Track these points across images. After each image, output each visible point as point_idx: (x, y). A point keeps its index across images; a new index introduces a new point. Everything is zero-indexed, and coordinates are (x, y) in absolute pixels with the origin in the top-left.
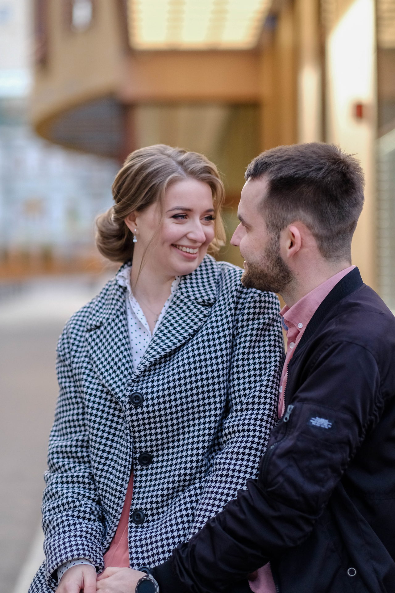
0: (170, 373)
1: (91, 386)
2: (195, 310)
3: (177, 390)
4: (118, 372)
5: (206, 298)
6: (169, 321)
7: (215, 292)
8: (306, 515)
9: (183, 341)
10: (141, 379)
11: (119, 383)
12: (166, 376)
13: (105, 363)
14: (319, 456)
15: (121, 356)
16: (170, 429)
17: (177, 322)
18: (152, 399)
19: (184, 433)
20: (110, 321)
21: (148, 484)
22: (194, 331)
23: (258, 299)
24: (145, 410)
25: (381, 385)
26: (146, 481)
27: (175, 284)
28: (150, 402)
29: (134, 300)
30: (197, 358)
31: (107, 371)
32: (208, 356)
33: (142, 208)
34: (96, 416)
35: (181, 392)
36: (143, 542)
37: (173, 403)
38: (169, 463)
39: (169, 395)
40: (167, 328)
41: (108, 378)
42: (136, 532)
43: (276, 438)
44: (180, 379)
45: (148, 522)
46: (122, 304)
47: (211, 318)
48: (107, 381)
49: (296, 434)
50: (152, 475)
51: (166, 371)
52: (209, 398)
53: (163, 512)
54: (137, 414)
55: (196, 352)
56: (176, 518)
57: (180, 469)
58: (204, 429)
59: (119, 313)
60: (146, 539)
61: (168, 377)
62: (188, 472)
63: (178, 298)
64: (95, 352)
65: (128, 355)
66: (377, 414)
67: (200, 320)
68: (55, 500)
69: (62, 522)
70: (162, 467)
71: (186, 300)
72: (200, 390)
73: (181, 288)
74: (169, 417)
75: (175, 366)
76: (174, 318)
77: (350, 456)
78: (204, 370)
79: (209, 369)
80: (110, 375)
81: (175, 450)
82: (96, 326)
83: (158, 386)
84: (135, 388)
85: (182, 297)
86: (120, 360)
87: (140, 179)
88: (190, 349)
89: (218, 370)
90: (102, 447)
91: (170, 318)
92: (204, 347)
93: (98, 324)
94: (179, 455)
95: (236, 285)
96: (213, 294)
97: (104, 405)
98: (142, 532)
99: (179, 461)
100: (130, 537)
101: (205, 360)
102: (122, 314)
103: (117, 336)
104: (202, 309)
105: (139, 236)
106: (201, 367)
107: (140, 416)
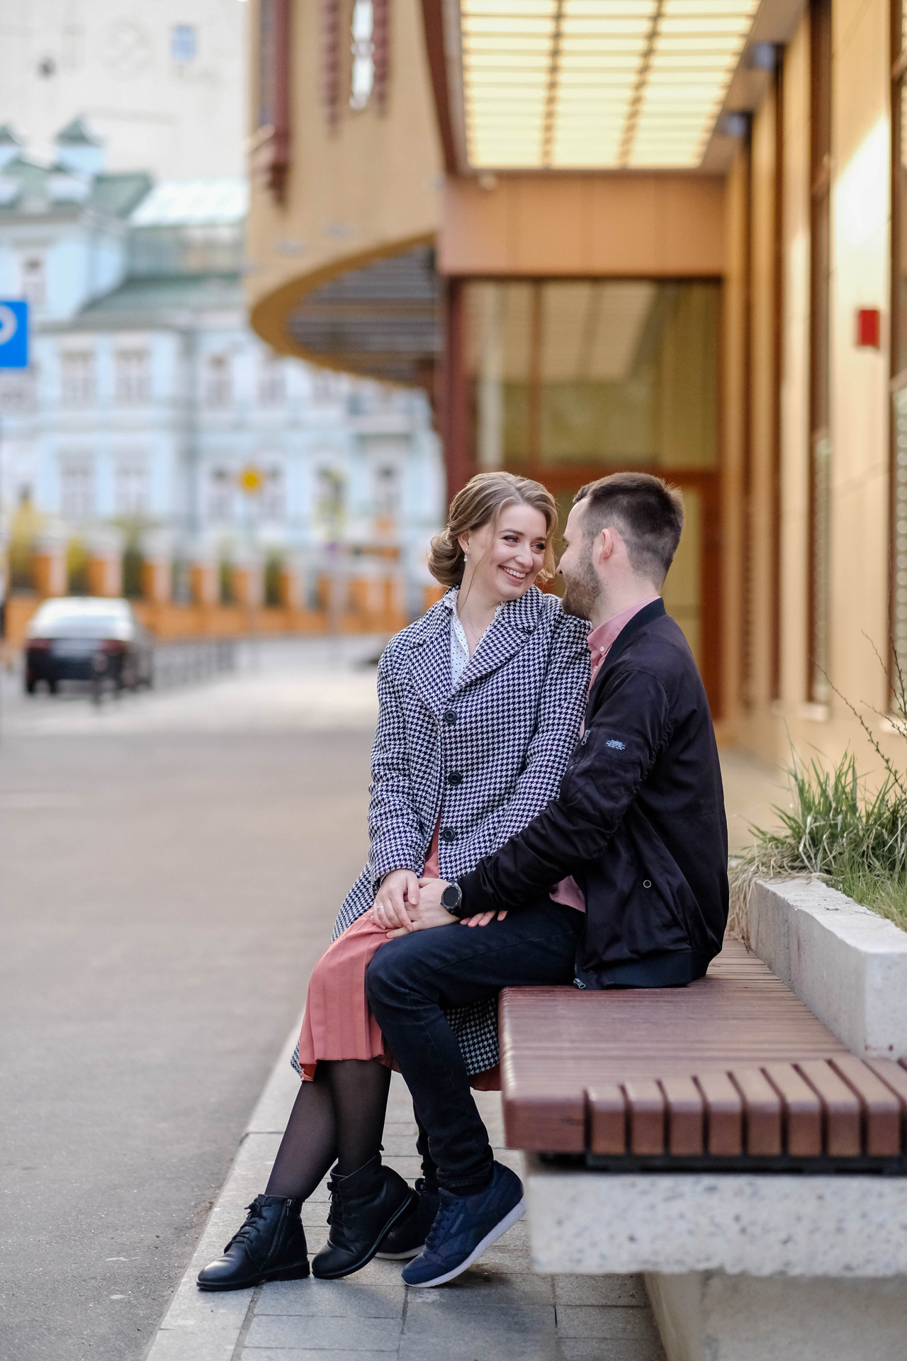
0: (484, 695)
1: (412, 702)
2: (513, 635)
3: (490, 710)
4: (436, 688)
5: (526, 625)
6: (487, 644)
7: (536, 621)
8: (603, 830)
9: (500, 665)
10: (456, 699)
11: (436, 698)
12: (480, 697)
13: (424, 679)
14: (614, 775)
15: (440, 673)
16: (480, 748)
17: (495, 645)
18: (465, 718)
19: (493, 755)
20: (433, 639)
21: (457, 803)
22: (511, 655)
23: (573, 629)
24: (457, 727)
25: (670, 713)
26: (455, 800)
27: (499, 609)
28: (463, 721)
29: (458, 622)
30: (511, 682)
31: (425, 686)
32: (521, 681)
33: (475, 528)
34: (415, 730)
35: (492, 713)
36: (453, 858)
37: (485, 723)
38: (479, 783)
39: (482, 715)
40: (485, 650)
41: (426, 693)
42: (446, 849)
43: (574, 761)
44: (492, 701)
45: (457, 839)
46: (447, 625)
47: (528, 645)
48: (425, 696)
49: (593, 755)
50: (461, 794)
51: (481, 692)
52: (520, 721)
53: (472, 831)
54: (450, 731)
55: (511, 677)
56: (484, 836)
57: (489, 790)
58: (513, 752)
59: (442, 633)
60: (455, 855)
61: (482, 698)
62: (497, 792)
63: (500, 622)
64: (415, 668)
65: (447, 672)
66: (667, 739)
67: (517, 645)
68: (381, 807)
69: (393, 829)
70: (471, 787)
71: (506, 625)
72: (511, 713)
73: (503, 614)
74: (480, 737)
75: (490, 688)
76: (493, 641)
77: (641, 777)
78: (516, 694)
79: (522, 693)
80: (427, 690)
81: (485, 771)
82: (419, 644)
83: (472, 706)
84: (450, 707)
85: (503, 622)
86: (439, 677)
87: (478, 499)
88: (505, 673)
89: (530, 695)
90: (420, 761)
91: (489, 641)
92: (519, 673)
93: (421, 642)
94: (489, 776)
95: (555, 615)
96: (534, 622)
97: (423, 721)
98: (451, 849)
99: (488, 781)
100: (440, 854)
101: (519, 684)
102: (445, 634)
103: (438, 654)
104: (521, 635)
105: (469, 555)
106: (514, 691)
107: (452, 734)
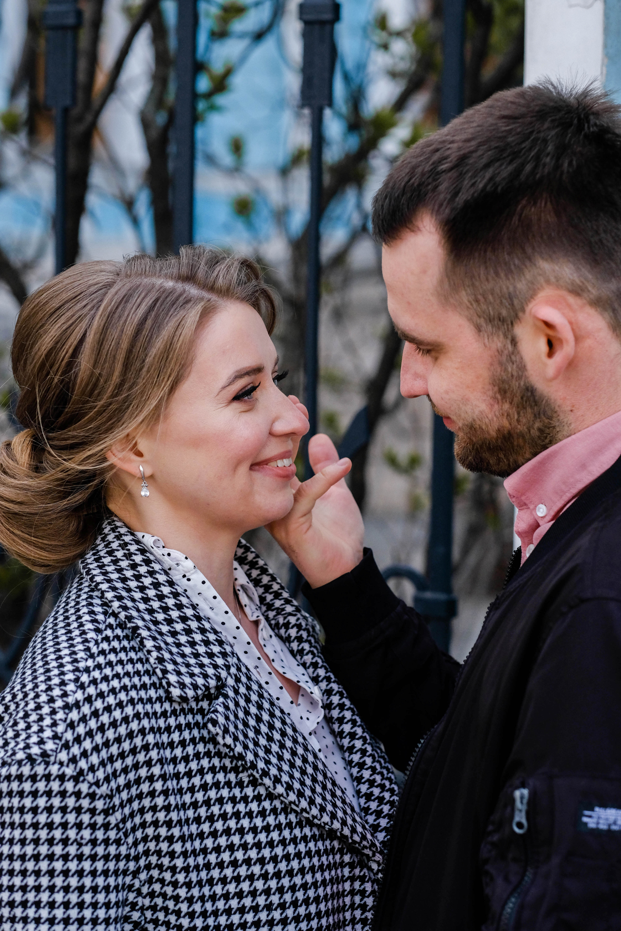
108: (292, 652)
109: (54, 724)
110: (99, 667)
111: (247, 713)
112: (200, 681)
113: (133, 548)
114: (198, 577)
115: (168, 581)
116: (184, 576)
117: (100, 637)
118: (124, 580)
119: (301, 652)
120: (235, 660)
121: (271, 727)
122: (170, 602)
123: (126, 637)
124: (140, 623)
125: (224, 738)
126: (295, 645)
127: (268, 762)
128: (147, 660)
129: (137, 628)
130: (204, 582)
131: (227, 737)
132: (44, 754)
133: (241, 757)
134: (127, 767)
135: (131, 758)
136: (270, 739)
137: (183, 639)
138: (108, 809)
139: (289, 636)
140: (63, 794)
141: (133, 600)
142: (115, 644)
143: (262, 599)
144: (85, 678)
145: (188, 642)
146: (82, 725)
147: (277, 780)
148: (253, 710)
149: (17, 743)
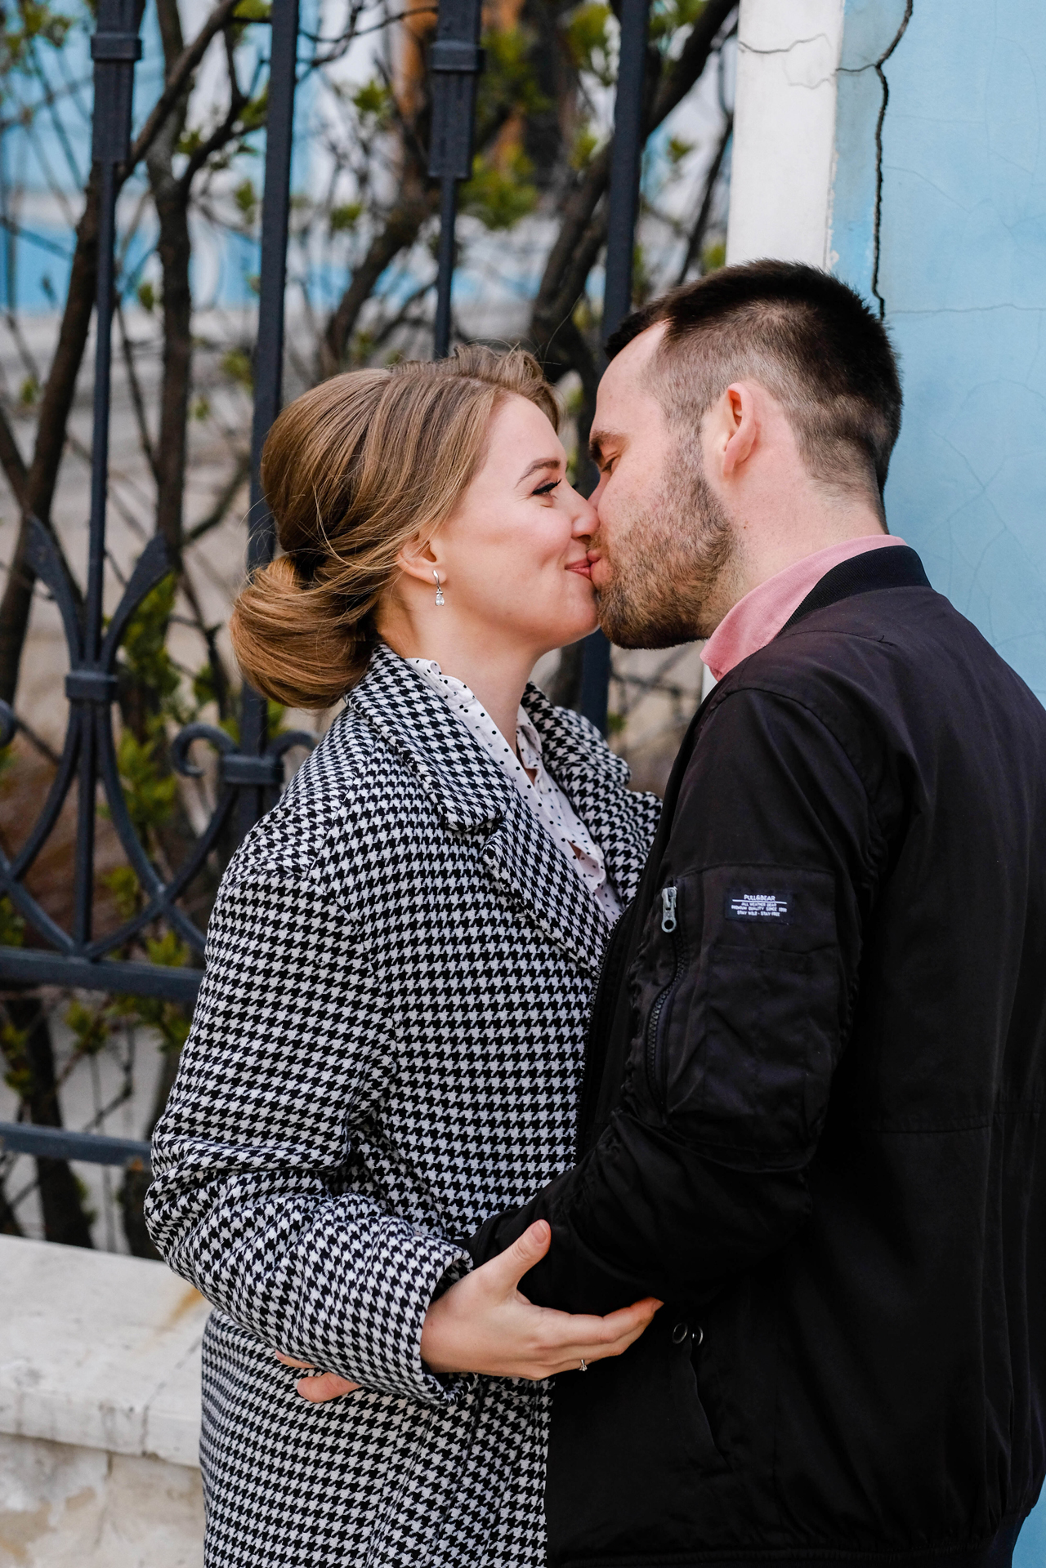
108: (573, 807)
109: (313, 839)
110: (367, 786)
111: (526, 851)
112: (479, 810)
113: (404, 674)
114: (476, 708)
115: (443, 708)
116: (462, 707)
117: (369, 759)
118: (394, 706)
119: (583, 807)
120: (515, 795)
121: (551, 869)
122: (446, 730)
123: (397, 762)
124: (413, 748)
125: (500, 871)
126: (577, 800)
127: (546, 904)
128: (421, 786)
129: (410, 752)
130: (483, 715)
131: (504, 870)
132: (296, 869)
133: (518, 894)
134: (387, 893)
135: (392, 884)
136: (549, 881)
137: (459, 768)
138: (356, 936)
139: (572, 790)
140: (309, 913)
141: (405, 726)
142: (386, 766)
143: (545, 746)
144: (351, 795)
145: (465, 772)
146: (342, 844)
147: (555, 924)
148: (533, 849)
149: (271, 853)
